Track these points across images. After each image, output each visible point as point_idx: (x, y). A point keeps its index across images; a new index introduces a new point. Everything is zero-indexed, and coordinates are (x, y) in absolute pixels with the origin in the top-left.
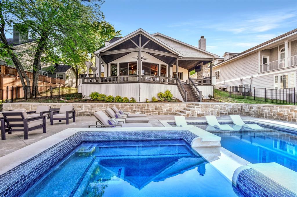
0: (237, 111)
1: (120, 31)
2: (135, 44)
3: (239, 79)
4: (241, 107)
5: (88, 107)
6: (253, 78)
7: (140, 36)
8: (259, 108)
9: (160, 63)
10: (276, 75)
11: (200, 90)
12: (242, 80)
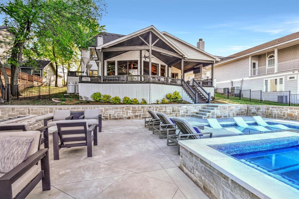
0: (243, 112)
1: (104, 26)
2: (145, 42)
4: (247, 108)
5: (101, 110)
6: (243, 81)
7: (151, 33)
8: (268, 109)
9: (160, 63)
10: (266, 79)
12: (232, 82)
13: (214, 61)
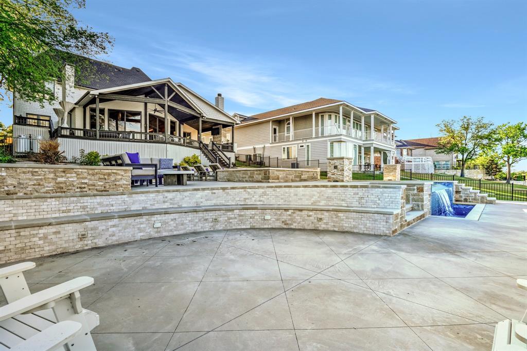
2: (160, 95)
3: (252, 147)
6: (265, 148)
7: (166, 86)
9: (169, 118)
10: (284, 147)
11: (228, 157)
12: (254, 148)
13: (233, 123)
